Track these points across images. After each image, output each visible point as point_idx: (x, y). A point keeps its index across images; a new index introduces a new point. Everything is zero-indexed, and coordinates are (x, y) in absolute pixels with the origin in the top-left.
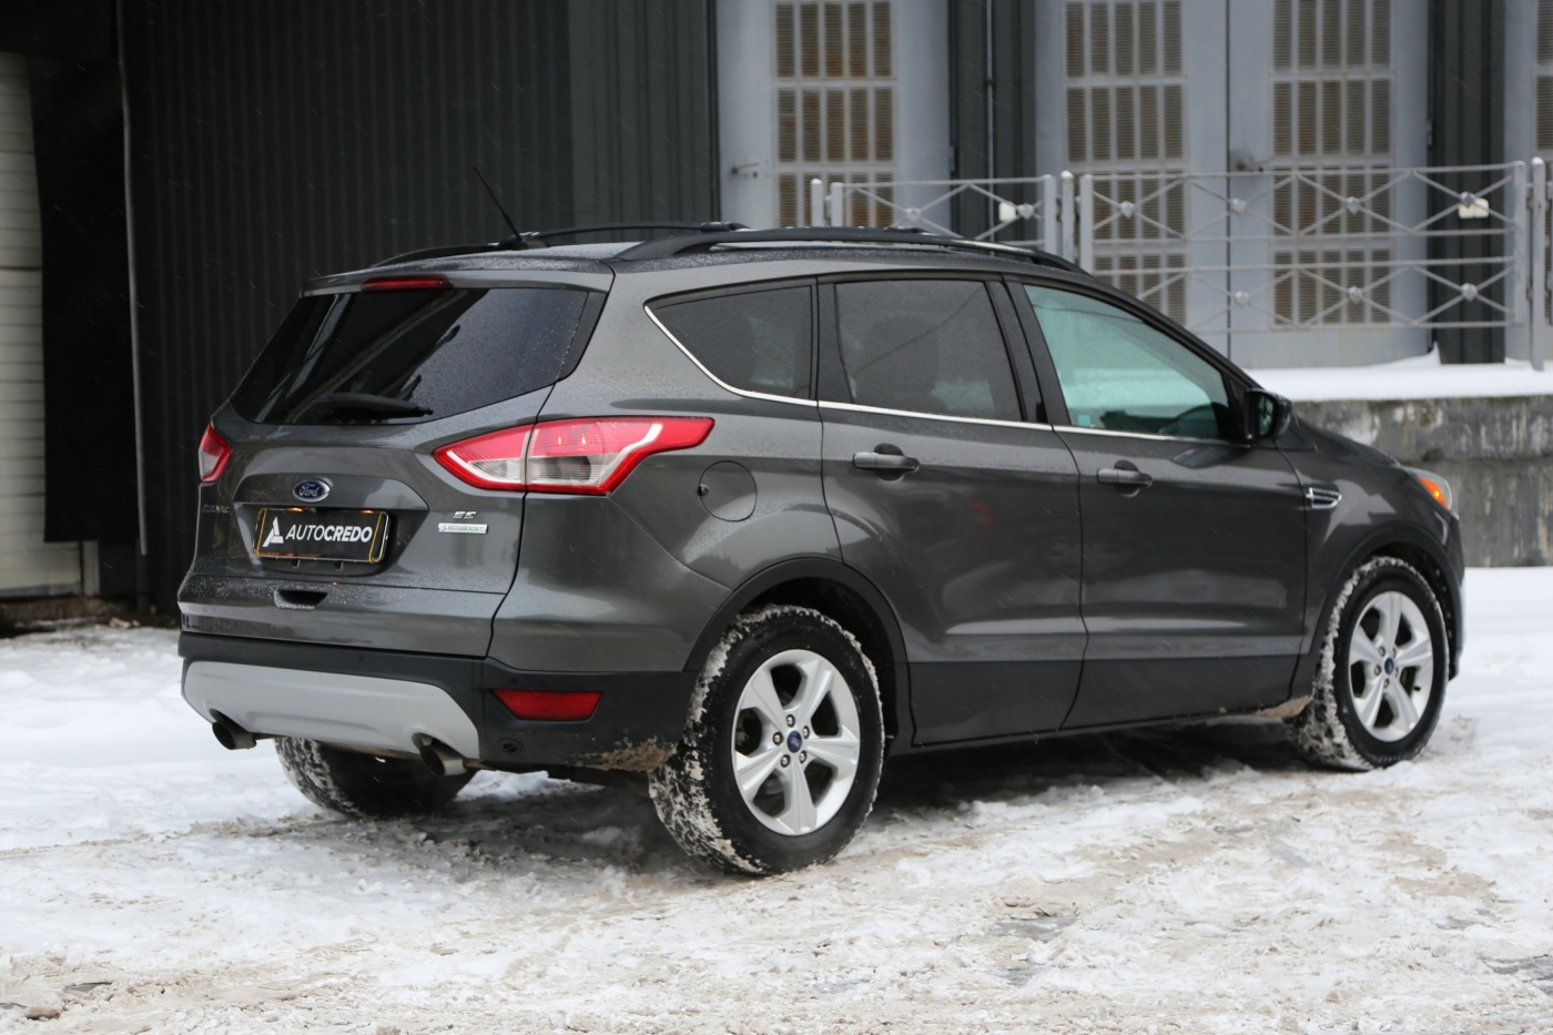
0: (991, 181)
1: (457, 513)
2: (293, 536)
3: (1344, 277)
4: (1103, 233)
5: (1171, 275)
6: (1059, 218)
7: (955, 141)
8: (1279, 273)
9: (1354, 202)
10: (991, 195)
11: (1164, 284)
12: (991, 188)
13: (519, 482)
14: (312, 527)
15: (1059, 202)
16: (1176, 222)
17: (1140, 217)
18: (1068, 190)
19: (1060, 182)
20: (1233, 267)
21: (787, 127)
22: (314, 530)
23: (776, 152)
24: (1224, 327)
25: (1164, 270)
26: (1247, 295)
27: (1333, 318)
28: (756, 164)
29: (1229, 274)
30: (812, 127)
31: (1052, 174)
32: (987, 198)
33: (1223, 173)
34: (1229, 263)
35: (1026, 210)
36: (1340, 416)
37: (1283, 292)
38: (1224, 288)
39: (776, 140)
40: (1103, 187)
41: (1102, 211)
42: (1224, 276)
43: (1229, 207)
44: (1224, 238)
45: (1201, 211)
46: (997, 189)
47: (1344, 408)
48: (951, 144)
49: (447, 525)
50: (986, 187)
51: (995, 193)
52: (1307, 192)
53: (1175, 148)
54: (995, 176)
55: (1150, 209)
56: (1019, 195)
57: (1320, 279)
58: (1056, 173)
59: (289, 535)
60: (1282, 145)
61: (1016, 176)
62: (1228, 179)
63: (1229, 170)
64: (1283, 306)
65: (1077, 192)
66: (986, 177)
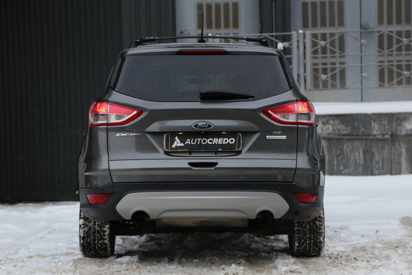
0: (274, 34)
1: (274, 132)
2: (189, 143)
3: (404, 68)
4: (315, 52)
5: (340, 67)
6: (298, 47)
7: (261, 21)
8: (380, 66)
9: (406, 41)
10: (274, 39)
11: (338, 70)
12: (274, 37)
13: (295, 121)
14: (199, 139)
15: (298, 42)
16: (342, 48)
17: (328, 46)
18: (301, 37)
19: (298, 34)
20: (363, 64)
21: (200, 17)
22: (201, 141)
23: (197, 26)
24: (360, 86)
25: (338, 66)
26: (367, 75)
27: (400, 83)
28: (189, 30)
29: (361, 67)
30: (209, 16)
31: (295, 31)
32: (273, 41)
33: (359, 30)
34: (361, 63)
35: (286, 44)
36: (402, 118)
37: (381, 73)
38: (360, 73)
39: (197, 22)
40: (315, 36)
41: (314, 44)
42: (360, 68)
43: (361, 42)
44: (360, 54)
45: (351, 45)
46: (276, 37)
47: (403, 115)
48: (260, 22)
49: (270, 136)
50: (272, 36)
51: (276, 38)
52: (390, 38)
53: (341, 23)
54: (276, 32)
55: (332, 44)
56: (284, 39)
57: (395, 69)
58: (297, 31)
59: (187, 142)
60: (380, 21)
61: (283, 32)
62: (361, 33)
63: (361, 29)
64: (381, 79)
65: (304, 38)
66: (273, 32)
